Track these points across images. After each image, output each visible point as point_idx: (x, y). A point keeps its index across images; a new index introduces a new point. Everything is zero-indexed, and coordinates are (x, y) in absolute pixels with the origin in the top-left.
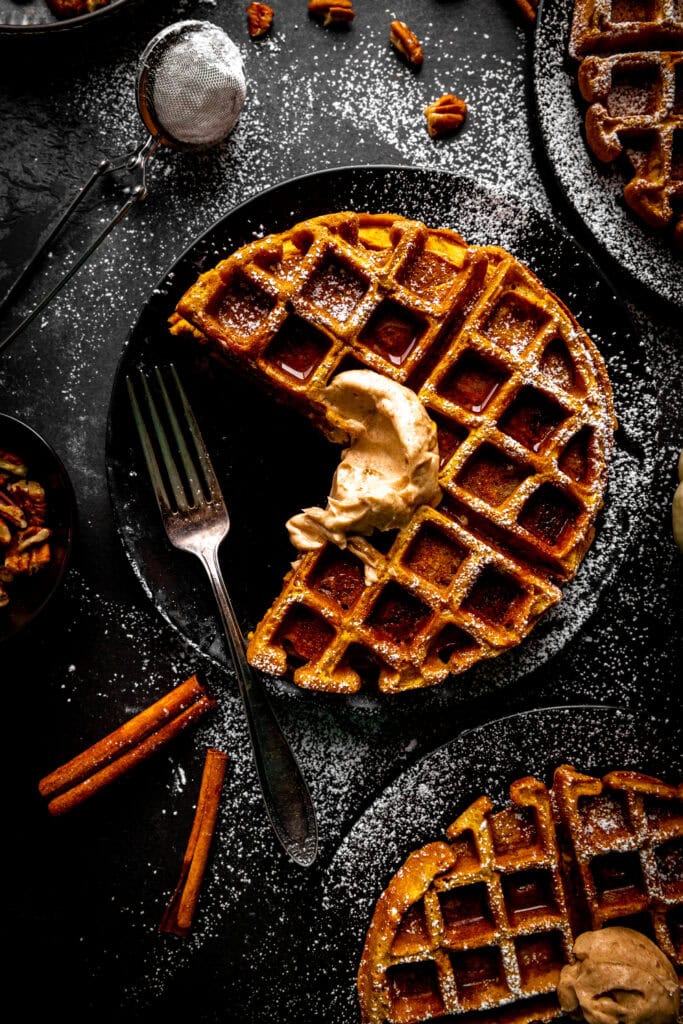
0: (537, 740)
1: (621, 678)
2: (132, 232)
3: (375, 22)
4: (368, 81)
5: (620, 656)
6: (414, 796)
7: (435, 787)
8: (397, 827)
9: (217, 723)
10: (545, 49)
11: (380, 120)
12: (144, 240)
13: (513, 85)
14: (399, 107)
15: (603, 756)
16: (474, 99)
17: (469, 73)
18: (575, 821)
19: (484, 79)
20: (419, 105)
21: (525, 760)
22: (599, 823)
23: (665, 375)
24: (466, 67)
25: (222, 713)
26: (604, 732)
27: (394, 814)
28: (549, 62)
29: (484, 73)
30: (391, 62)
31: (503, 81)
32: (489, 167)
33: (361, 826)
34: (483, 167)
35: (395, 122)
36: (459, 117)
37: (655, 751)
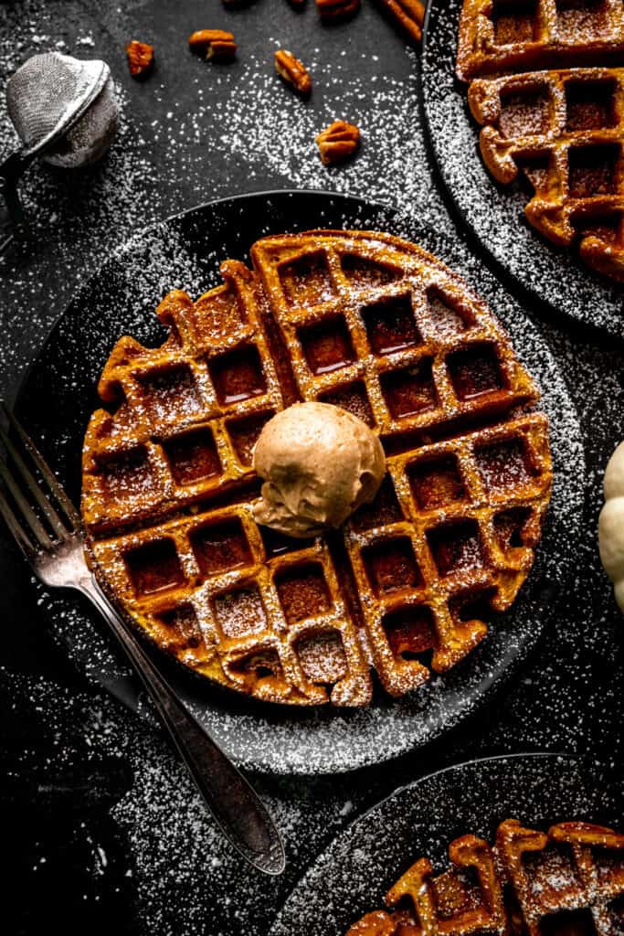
0: (476, 794)
1: (565, 721)
2: (20, 283)
3: (259, 52)
4: (256, 112)
5: (563, 698)
6: (350, 862)
7: (372, 851)
8: (334, 897)
9: (137, 797)
10: (432, 72)
11: (271, 151)
12: (33, 291)
13: (406, 106)
14: (289, 137)
15: (550, 807)
16: (367, 122)
17: (360, 97)
18: (520, 879)
19: (376, 102)
20: (310, 133)
21: (466, 816)
22: (548, 880)
23: (588, 395)
24: (357, 90)
25: (141, 785)
26: (547, 781)
27: (330, 883)
28: (438, 85)
29: (375, 96)
30: (279, 91)
31: (396, 102)
32: (387, 191)
33: (294, 899)
34: (381, 192)
35: (286, 152)
36: (352, 143)
37: (605, 798)
